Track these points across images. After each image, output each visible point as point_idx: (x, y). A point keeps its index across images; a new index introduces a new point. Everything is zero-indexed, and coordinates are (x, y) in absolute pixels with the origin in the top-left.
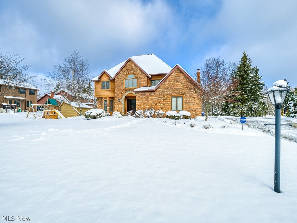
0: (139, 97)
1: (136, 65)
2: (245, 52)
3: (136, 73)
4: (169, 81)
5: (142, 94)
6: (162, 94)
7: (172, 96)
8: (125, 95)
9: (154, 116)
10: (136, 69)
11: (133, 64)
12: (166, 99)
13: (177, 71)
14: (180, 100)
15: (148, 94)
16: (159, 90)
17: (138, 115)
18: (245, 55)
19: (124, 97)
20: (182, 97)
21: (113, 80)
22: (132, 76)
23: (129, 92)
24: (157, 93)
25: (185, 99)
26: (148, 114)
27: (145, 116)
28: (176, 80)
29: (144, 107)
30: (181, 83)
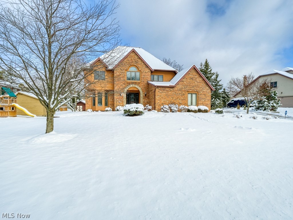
0: (159, 92)
1: (140, 58)
3: (139, 66)
4: (186, 79)
5: (162, 89)
6: (180, 90)
7: (189, 92)
8: (127, 89)
9: (180, 111)
10: (139, 60)
11: (136, 56)
12: (184, 95)
13: (193, 71)
14: (194, 96)
15: (167, 89)
16: (177, 86)
17: (168, 110)
20: (196, 94)
21: (112, 71)
22: (133, 69)
23: (131, 86)
24: (176, 89)
25: (199, 95)
26: (176, 109)
27: (172, 111)
28: (192, 79)
29: (163, 102)
30: (196, 81)
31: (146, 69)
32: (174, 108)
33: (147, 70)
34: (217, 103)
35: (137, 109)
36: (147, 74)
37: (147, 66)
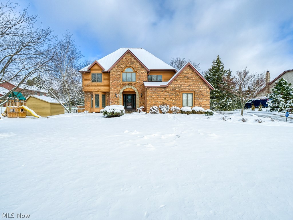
0: (149, 92)
1: (135, 58)
2: (218, 56)
3: (135, 66)
4: (181, 78)
5: (153, 89)
6: (174, 90)
7: (183, 92)
8: (123, 90)
9: (171, 112)
10: (135, 61)
11: (131, 57)
12: (178, 95)
13: (188, 69)
14: (190, 96)
15: (159, 89)
16: (170, 86)
17: (156, 111)
18: (218, 59)
19: (121, 91)
20: (192, 94)
21: (108, 73)
22: (129, 70)
23: (127, 87)
24: (168, 89)
25: (195, 95)
26: (165, 110)
27: (161, 112)
28: (187, 77)
30: (192, 80)
31: (142, 69)
32: (164, 109)
33: (143, 71)
34: (229, 104)
35: (114, 111)
36: (143, 75)
37: (143, 67)
